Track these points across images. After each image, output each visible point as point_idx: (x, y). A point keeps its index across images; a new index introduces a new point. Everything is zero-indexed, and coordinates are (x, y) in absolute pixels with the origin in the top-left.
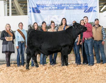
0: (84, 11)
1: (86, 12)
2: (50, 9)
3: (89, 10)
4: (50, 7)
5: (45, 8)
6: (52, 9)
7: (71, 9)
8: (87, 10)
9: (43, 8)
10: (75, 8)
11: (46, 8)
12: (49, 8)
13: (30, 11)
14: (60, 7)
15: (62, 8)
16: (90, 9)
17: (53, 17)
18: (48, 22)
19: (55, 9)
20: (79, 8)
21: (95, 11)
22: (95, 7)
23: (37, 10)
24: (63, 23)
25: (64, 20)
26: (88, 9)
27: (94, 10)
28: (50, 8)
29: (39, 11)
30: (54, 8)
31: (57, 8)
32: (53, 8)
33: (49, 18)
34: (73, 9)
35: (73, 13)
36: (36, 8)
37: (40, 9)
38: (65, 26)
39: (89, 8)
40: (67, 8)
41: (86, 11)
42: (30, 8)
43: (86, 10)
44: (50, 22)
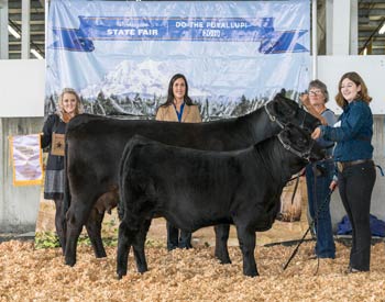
0: (260, 49)
1: (267, 52)
2: (131, 38)
3: (277, 43)
4: (130, 28)
5: (110, 32)
6: (139, 38)
7: (210, 39)
8: (270, 46)
9: (103, 33)
10: (226, 34)
11: (116, 31)
12: (127, 31)
13: (55, 44)
14: (169, 30)
15: (177, 35)
16: (281, 39)
17: (142, 66)
18: (122, 86)
19: (149, 36)
20: (240, 37)
22: (301, 34)
23: (81, 41)
24: (177, 95)
25: (179, 81)
26: (274, 40)
27: (298, 44)
28: (132, 32)
29: (91, 43)
30: (145, 32)
31: (155, 32)
32: (140, 31)
33: (125, 71)
34: (217, 39)
35: (219, 55)
36: (78, 32)
37: (92, 34)
38: (182, 106)
39: (280, 35)
41: (266, 48)
42: (55, 31)
43: (265, 44)
44: (127, 86)
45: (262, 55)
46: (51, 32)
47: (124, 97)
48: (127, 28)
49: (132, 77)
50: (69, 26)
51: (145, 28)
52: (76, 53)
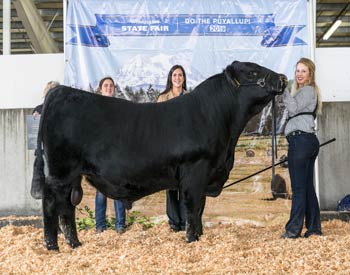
0: (263, 42)
1: (269, 45)
2: (143, 34)
3: (279, 37)
4: (143, 25)
5: (124, 28)
6: (151, 34)
7: (217, 34)
8: (271, 39)
9: (118, 30)
10: (230, 30)
11: (129, 27)
12: (140, 28)
13: (74, 40)
14: (178, 26)
15: (186, 30)
16: (282, 33)
17: (154, 60)
18: (136, 78)
19: (160, 32)
20: (244, 32)
21: (299, 41)
22: (300, 29)
23: (97, 37)
26: (275, 35)
27: (297, 38)
28: (144, 28)
29: (106, 38)
30: (157, 28)
31: (166, 28)
32: (152, 28)
33: (139, 65)
34: (223, 34)
35: (224, 49)
36: (94, 29)
37: (109, 32)
39: (281, 30)
40: (204, 31)
41: (268, 42)
42: (73, 29)
43: (267, 38)
44: (141, 78)
45: (265, 48)
46: (69, 29)
47: (138, 89)
48: (140, 25)
49: (145, 69)
50: (86, 23)
51: (157, 24)
52: (92, 48)
